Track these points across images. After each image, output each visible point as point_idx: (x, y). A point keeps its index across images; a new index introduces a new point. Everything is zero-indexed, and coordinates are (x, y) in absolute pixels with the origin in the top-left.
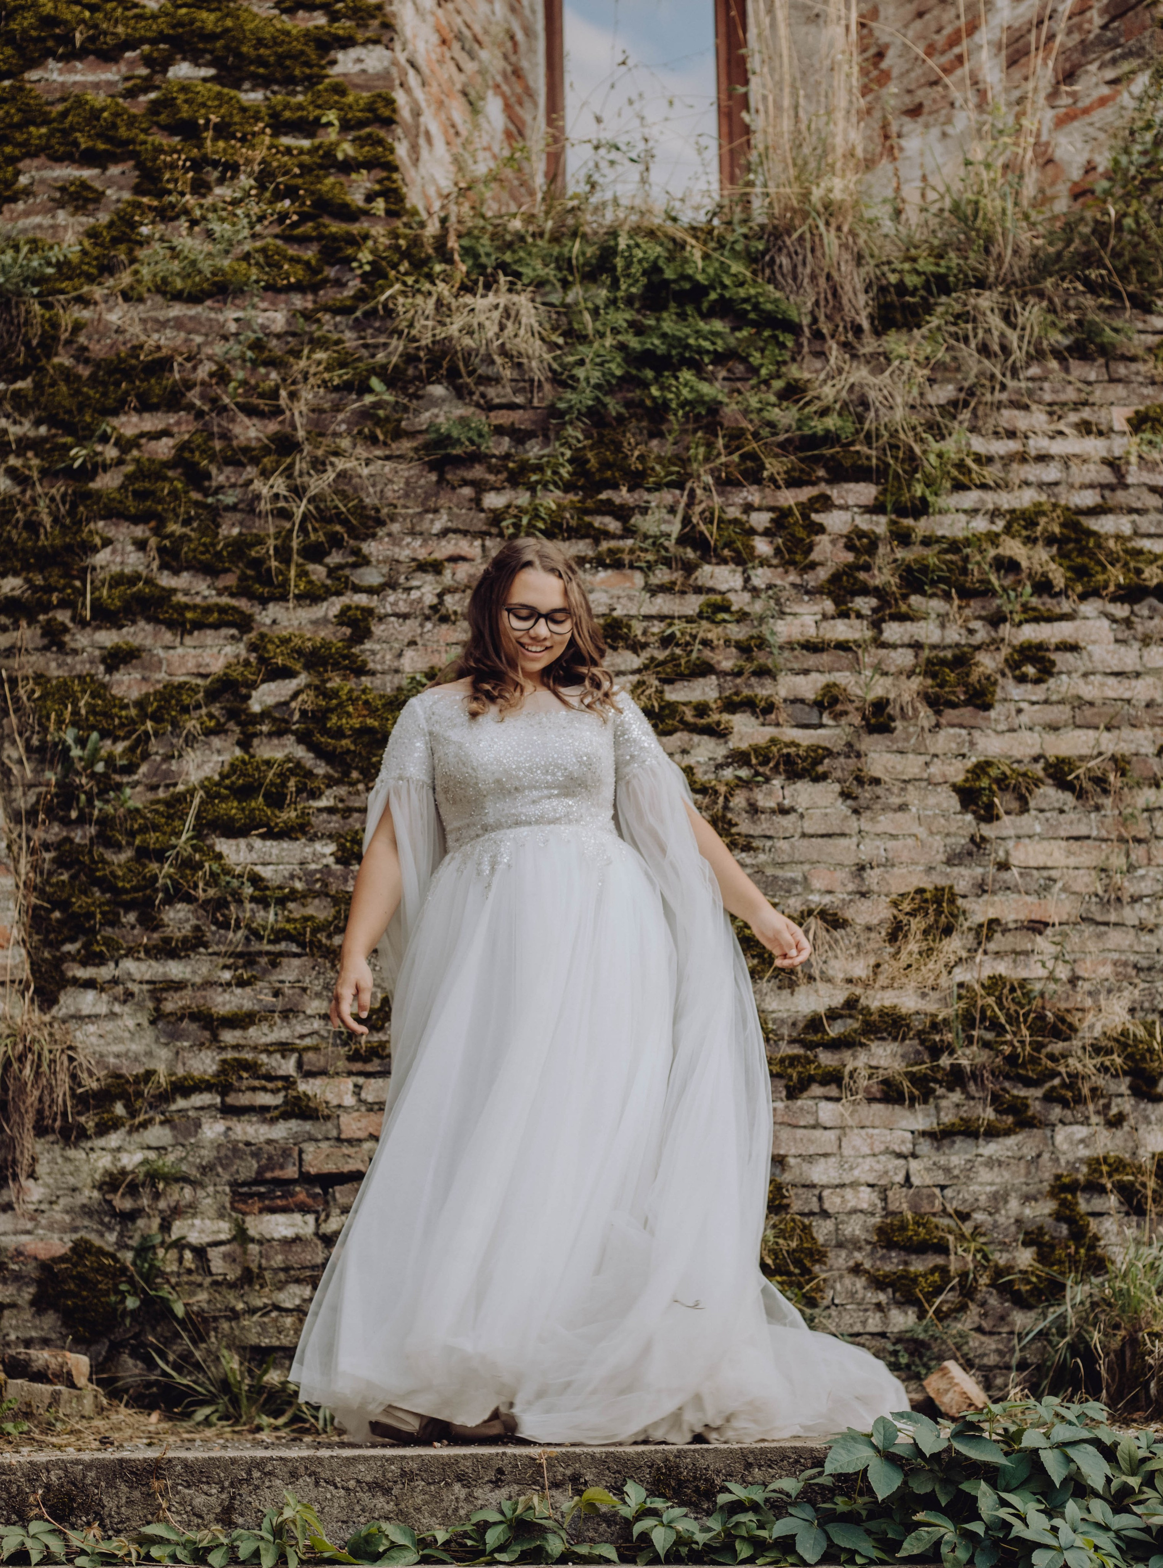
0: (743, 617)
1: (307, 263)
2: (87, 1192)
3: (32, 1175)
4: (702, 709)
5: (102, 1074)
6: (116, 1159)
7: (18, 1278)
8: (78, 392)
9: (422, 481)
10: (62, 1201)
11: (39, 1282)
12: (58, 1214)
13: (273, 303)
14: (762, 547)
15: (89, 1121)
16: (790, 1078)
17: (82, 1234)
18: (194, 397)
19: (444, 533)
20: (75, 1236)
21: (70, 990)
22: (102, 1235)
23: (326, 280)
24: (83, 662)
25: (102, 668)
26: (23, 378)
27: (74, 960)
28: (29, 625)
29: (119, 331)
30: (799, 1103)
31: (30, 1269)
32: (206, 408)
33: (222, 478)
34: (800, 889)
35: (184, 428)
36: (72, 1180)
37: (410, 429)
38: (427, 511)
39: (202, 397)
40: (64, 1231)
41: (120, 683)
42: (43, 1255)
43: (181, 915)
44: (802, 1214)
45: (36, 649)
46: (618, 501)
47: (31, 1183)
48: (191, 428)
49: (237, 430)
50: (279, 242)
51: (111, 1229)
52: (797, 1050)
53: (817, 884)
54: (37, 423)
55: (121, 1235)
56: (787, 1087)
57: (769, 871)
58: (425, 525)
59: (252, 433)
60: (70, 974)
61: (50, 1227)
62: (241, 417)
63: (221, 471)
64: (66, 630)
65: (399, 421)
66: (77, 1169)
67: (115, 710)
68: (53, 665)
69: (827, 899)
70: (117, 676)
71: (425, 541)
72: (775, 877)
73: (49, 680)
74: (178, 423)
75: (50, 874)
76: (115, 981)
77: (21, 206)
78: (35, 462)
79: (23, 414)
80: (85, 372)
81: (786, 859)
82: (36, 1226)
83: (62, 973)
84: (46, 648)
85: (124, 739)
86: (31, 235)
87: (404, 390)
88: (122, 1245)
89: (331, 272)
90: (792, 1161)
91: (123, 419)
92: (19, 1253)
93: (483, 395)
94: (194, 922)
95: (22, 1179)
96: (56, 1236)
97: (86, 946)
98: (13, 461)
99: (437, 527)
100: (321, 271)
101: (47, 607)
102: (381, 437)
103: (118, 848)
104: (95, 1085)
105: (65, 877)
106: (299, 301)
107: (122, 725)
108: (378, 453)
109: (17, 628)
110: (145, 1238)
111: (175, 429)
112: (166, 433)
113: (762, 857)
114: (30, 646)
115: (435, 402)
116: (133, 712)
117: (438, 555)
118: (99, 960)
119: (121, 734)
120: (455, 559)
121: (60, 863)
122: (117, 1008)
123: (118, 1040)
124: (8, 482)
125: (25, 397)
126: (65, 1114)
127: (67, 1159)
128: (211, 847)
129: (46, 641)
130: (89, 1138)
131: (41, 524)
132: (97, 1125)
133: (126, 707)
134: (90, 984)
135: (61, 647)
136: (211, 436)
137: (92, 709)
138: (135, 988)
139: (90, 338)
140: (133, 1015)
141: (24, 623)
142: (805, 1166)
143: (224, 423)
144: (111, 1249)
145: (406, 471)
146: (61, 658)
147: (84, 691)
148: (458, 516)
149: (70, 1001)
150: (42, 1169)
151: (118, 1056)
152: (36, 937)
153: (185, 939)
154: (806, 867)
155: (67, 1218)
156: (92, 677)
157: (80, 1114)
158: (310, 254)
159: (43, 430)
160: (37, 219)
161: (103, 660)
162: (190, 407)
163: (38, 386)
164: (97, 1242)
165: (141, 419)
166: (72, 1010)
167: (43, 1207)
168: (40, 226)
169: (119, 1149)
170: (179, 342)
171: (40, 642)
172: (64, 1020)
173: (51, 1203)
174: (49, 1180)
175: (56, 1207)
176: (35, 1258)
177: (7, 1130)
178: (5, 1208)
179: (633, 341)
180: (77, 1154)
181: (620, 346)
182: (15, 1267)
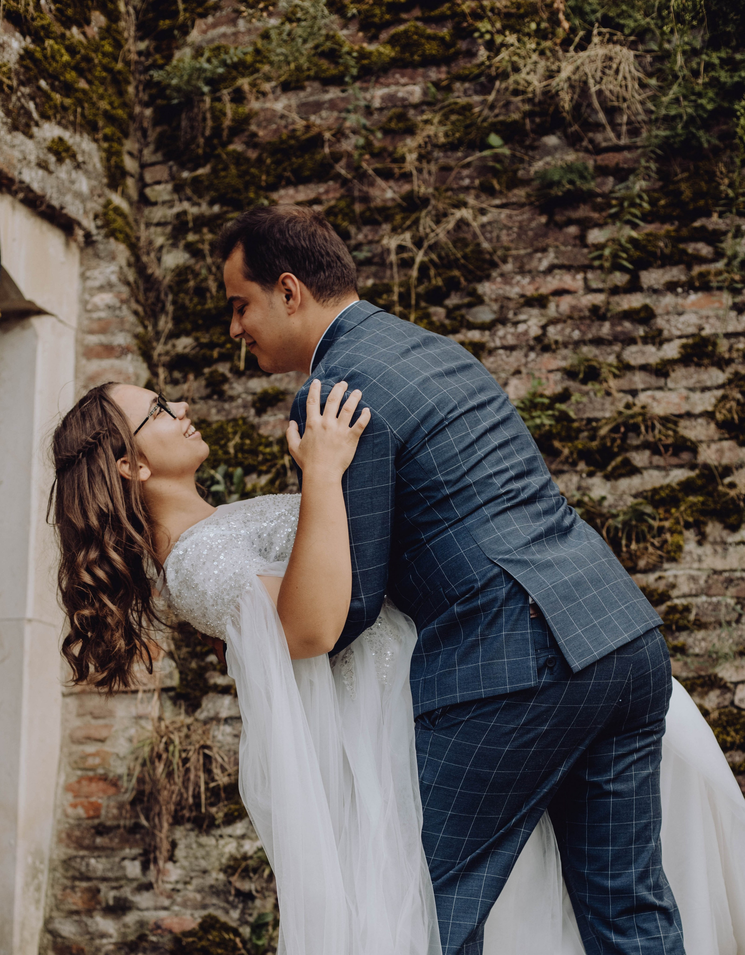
1: (442, 39)
2: (214, 875)
3: (171, 858)
5: (233, 769)
6: (240, 846)
7: (155, 948)
8: (246, 173)
9: (534, 224)
10: (195, 882)
12: (191, 893)
13: (412, 78)
15: (218, 812)
17: (211, 911)
18: (341, 169)
19: (550, 270)
20: (204, 913)
21: (211, 695)
22: (227, 912)
23: (457, 54)
24: (238, 407)
25: (252, 411)
26: (203, 166)
27: (215, 669)
28: (196, 378)
29: (282, 117)
31: (166, 940)
32: (349, 176)
33: (360, 237)
35: (331, 195)
36: (203, 864)
37: (526, 177)
38: (536, 251)
39: (349, 167)
40: (195, 907)
41: (267, 423)
42: (177, 929)
45: (201, 398)
46: (711, 227)
47: (170, 866)
48: (338, 195)
49: (374, 192)
50: (419, 24)
51: (235, 907)
54: (211, 204)
55: (243, 913)
58: (534, 264)
59: (389, 194)
60: (212, 681)
61: (184, 905)
62: (380, 182)
63: (359, 229)
64: (225, 379)
65: (515, 172)
66: (208, 854)
67: (261, 448)
68: (214, 411)
70: (265, 418)
71: (533, 279)
73: (209, 424)
74: (327, 192)
77: (210, 19)
78: (209, 237)
79: (200, 196)
80: (253, 155)
82: (174, 903)
83: (206, 681)
84: (207, 398)
85: (267, 472)
86: (216, 43)
87: (521, 143)
88: (243, 921)
89: (462, 45)
91: (282, 192)
92: (158, 926)
93: (591, 141)
95: (161, 863)
96: (189, 912)
98: (191, 237)
99: (544, 264)
100: (452, 44)
101: (210, 362)
102: (497, 187)
104: (226, 780)
106: (433, 74)
107: (265, 461)
108: (497, 202)
109: (185, 380)
110: (261, 916)
111: (324, 197)
112: (317, 201)
114: (197, 396)
115: (549, 151)
116: (276, 448)
117: (544, 290)
119: (264, 468)
120: (560, 293)
124: (187, 256)
125: (201, 182)
126: (197, 805)
127: (200, 845)
129: (208, 391)
130: (218, 827)
131: (208, 290)
132: (226, 815)
133: (269, 444)
134: (226, 690)
135: (222, 397)
136: (353, 200)
137: (239, 448)
139: (259, 125)
141: (191, 377)
143: (365, 188)
144: (234, 924)
145: (525, 215)
146: (220, 404)
147: (235, 433)
148: (564, 253)
149: (210, 705)
150: (180, 853)
152: (185, 650)
155: (199, 897)
156: (244, 419)
157: (212, 805)
158: (445, 32)
159: (216, 208)
160: (223, 29)
161: (254, 405)
162: (337, 177)
163: (214, 171)
164: (223, 917)
165: (297, 191)
166: (212, 714)
167: (180, 886)
168: (224, 35)
169: (243, 837)
170: (331, 121)
171: (204, 392)
172: (206, 722)
173: (186, 883)
174: (186, 863)
175: (190, 887)
176: (171, 932)
177: (144, 822)
178: (148, 887)
179: (723, 76)
180: (208, 841)
181: (714, 83)
182: (154, 939)
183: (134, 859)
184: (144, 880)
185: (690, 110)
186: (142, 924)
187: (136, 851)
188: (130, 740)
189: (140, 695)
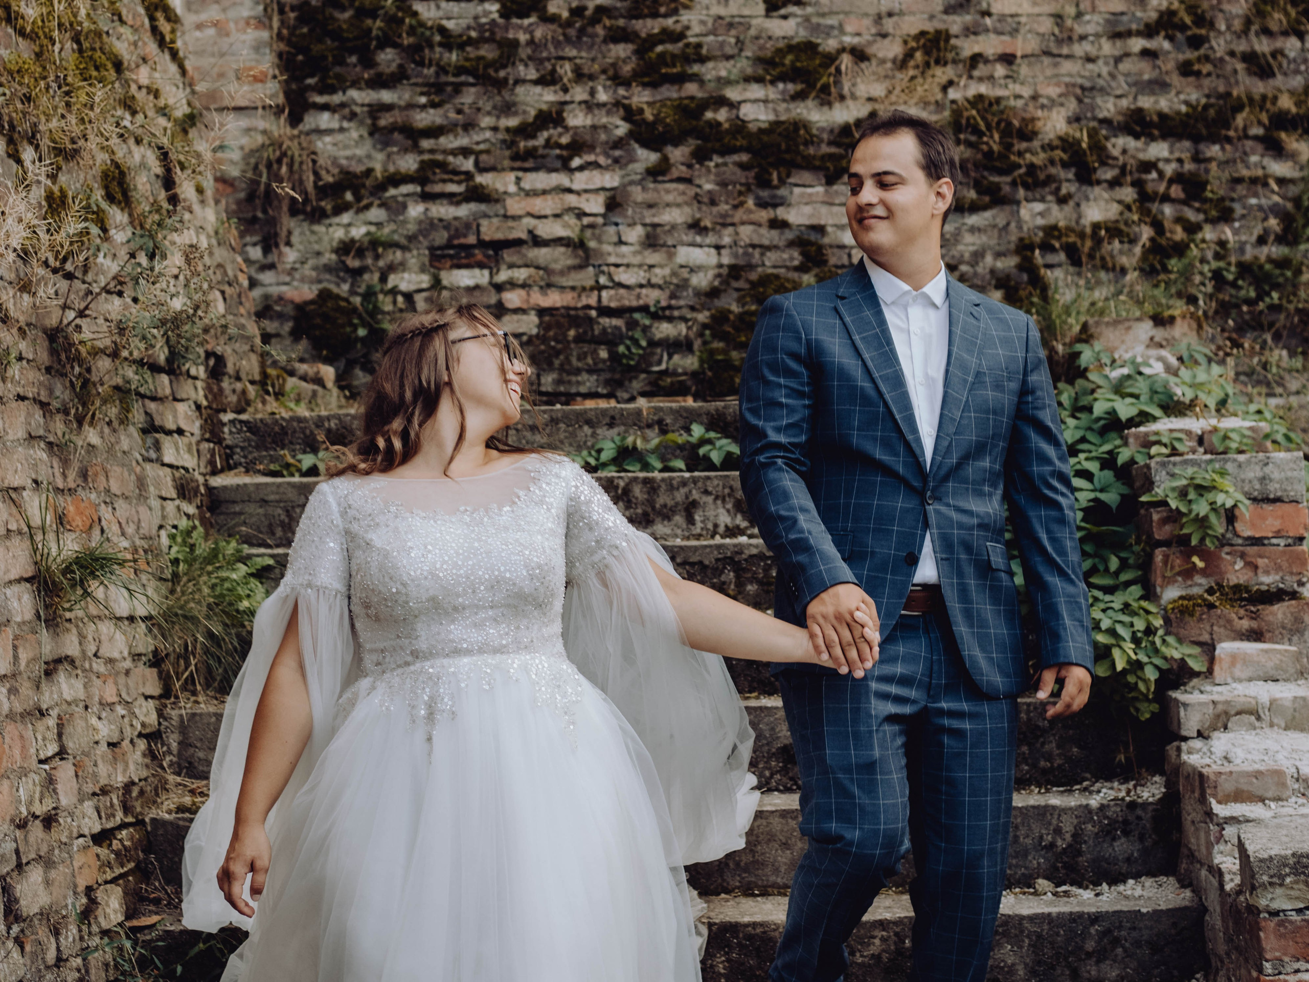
2: (327, 255)
3: (288, 244)
5: (336, 171)
6: (347, 232)
7: (281, 316)
10: (311, 262)
11: (296, 319)
12: (307, 270)
15: (327, 205)
16: (828, 169)
17: (325, 285)
20: (320, 286)
21: (312, 112)
22: (338, 285)
27: (313, 90)
30: (835, 187)
31: (289, 310)
34: (836, 32)
36: (316, 247)
40: (312, 282)
42: (298, 299)
43: (390, 57)
44: (837, 267)
47: (288, 249)
51: (344, 281)
52: (833, 150)
53: (849, 28)
55: (352, 285)
56: (826, 177)
57: (815, 20)
60: (311, 100)
61: (302, 280)
66: (320, 239)
69: (856, 40)
72: (819, 25)
75: (295, 28)
76: (343, 105)
81: (826, 10)
82: (293, 279)
83: (305, 100)
88: (352, 292)
90: (829, 229)
92: (281, 298)
94: (398, 61)
95: (282, 246)
96: (307, 286)
97: (322, 80)
103: (343, 9)
104: (330, 179)
105: (305, 30)
110: (369, 287)
113: (809, 10)
118: (332, 90)
121: (301, 20)
122: (345, 124)
123: (346, 147)
126: (309, 200)
127: (313, 232)
128: (410, 7)
130: (327, 217)
132: (333, 208)
134: (325, 107)
138: (358, 110)
140: (357, 129)
142: (839, 233)
144: (344, 295)
149: (312, 120)
150: (295, 239)
151: (347, 158)
152: (286, 74)
153: (393, 74)
154: (841, 17)
155: (314, 274)
157: (321, 200)
164: (335, 290)
166: (313, 126)
167: (297, 266)
169: (349, 225)
172: (308, 134)
173: (303, 263)
174: (301, 247)
175: (307, 266)
176: (292, 302)
177: (260, 215)
178: (272, 266)
180: (320, 229)
182: (278, 308)
183: (255, 245)
184: (265, 261)
186: (266, 297)
187: (255, 239)
188: (242, 148)
189: (260, 111)
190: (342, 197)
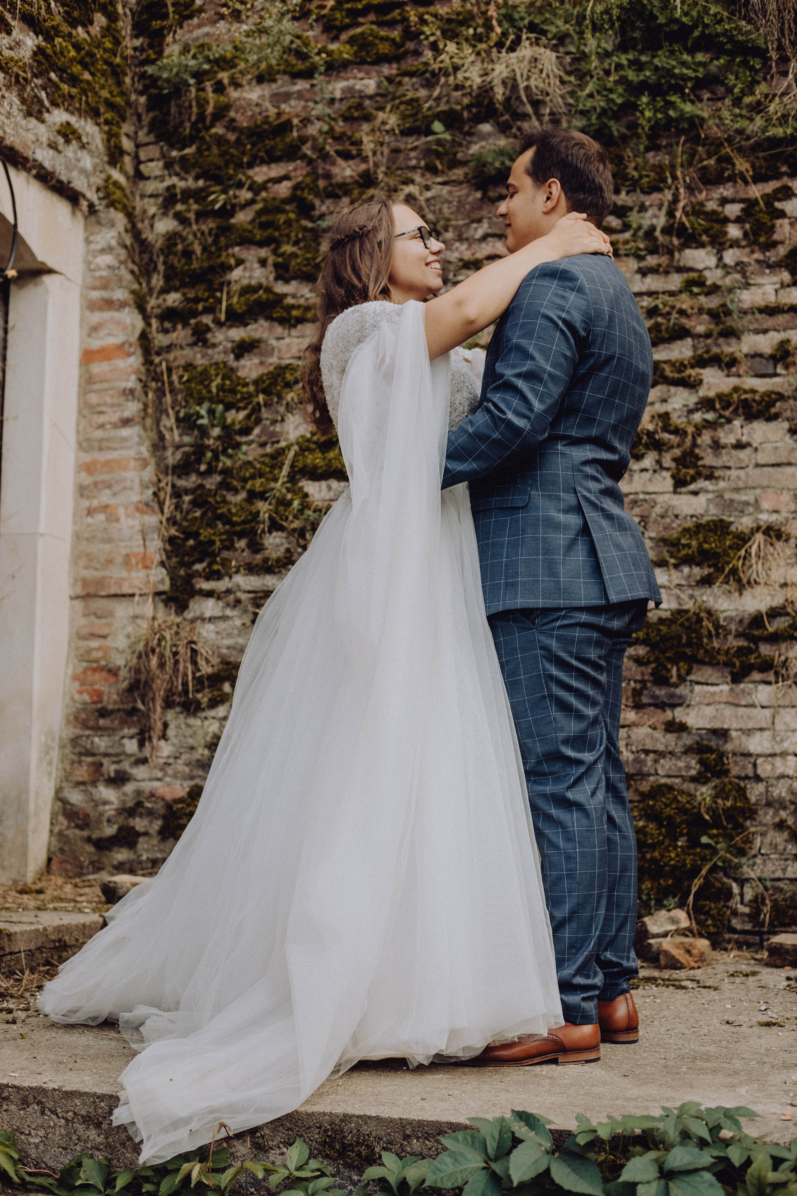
0: (715, 289)
1: (393, 40)
2: (200, 751)
3: (164, 737)
4: (680, 366)
5: (215, 661)
7: (150, 813)
8: (226, 153)
9: (470, 199)
10: (184, 757)
11: (165, 818)
12: (180, 766)
13: (368, 73)
14: (734, 231)
15: (203, 698)
16: (734, 665)
17: (197, 781)
18: (307, 149)
19: (485, 238)
20: (192, 783)
21: (197, 598)
23: (406, 53)
24: (219, 353)
25: (232, 356)
26: (190, 146)
27: (200, 576)
28: (184, 327)
29: (257, 105)
30: (742, 686)
31: (159, 807)
32: (314, 156)
33: (324, 208)
34: (751, 509)
35: (299, 172)
36: (191, 741)
37: (465, 159)
38: (473, 221)
39: (314, 148)
40: (184, 778)
41: (244, 367)
42: (169, 797)
43: (278, 540)
44: (739, 778)
45: (189, 345)
46: (620, 203)
47: (162, 743)
48: (304, 172)
49: (335, 170)
50: (374, 27)
52: (742, 643)
53: (765, 505)
54: (197, 178)
56: (732, 673)
57: (727, 496)
58: (470, 233)
59: (348, 172)
60: (198, 586)
61: (175, 776)
62: (340, 161)
63: (323, 202)
64: (208, 329)
65: (455, 154)
66: (195, 733)
67: (239, 388)
68: (199, 356)
69: (774, 518)
70: (242, 362)
71: (470, 245)
72: (732, 501)
73: (195, 367)
74: (295, 170)
75: (188, 512)
76: (228, 591)
77: (195, 21)
78: (195, 207)
79: (187, 172)
80: (232, 137)
81: (741, 484)
82: (166, 774)
83: (192, 586)
84: (194, 344)
85: (244, 408)
86: (201, 41)
87: (460, 129)
89: (410, 46)
90: (734, 734)
91: (257, 169)
92: (152, 795)
93: (519, 129)
94: (286, 546)
95: (155, 741)
96: (178, 782)
97: (210, 565)
98: (179, 207)
99: (480, 233)
100: (402, 45)
101: (195, 314)
102: (440, 167)
103: (236, 491)
104: (210, 670)
105: (198, 514)
106: (387, 70)
107: (243, 399)
108: (440, 180)
109: (174, 329)
111: (293, 174)
112: (286, 177)
113: (722, 484)
114: (184, 343)
115: (483, 137)
116: (252, 388)
117: (479, 256)
118: (216, 576)
119: (242, 405)
121: (194, 503)
122: (229, 612)
123: (230, 635)
124: (176, 223)
125: (188, 160)
126: (186, 691)
127: (188, 726)
128: (301, 489)
129: (194, 339)
130: (203, 710)
131: (193, 252)
132: (210, 700)
133: (246, 385)
134: (210, 594)
135: (205, 343)
136: (317, 177)
137: (220, 388)
138: (243, 597)
139: (237, 112)
140: (240, 617)
141: (179, 327)
142: (744, 738)
143: (328, 167)
145: (462, 191)
146: (204, 350)
147: (217, 375)
148: (496, 224)
149: (196, 607)
150: (171, 732)
151: (228, 648)
152: (174, 560)
153: (278, 560)
154: (758, 491)
155: (187, 769)
156: (225, 363)
157: (198, 691)
158: (396, 34)
159: (201, 183)
160: (206, 29)
161: (233, 351)
162: (304, 157)
163: (199, 151)
165: (270, 169)
166: (198, 614)
167: (171, 761)
168: (208, 34)
170: (299, 109)
171: (191, 340)
172: (193, 621)
173: (176, 758)
174: (176, 741)
175: (179, 761)
176: (163, 799)
177: (140, 706)
178: (144, 761)
179: (631, 75)
180: (195, 722)
181: (623, 81)
182: (149, 805)
183: (131, 737)
184: (140, 755)
185: (602, 104)
186: (138, 792)
187: (133, 731)
188: (128, 636)
189: (137, 598)
190: (220, 689)
